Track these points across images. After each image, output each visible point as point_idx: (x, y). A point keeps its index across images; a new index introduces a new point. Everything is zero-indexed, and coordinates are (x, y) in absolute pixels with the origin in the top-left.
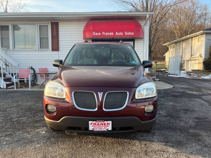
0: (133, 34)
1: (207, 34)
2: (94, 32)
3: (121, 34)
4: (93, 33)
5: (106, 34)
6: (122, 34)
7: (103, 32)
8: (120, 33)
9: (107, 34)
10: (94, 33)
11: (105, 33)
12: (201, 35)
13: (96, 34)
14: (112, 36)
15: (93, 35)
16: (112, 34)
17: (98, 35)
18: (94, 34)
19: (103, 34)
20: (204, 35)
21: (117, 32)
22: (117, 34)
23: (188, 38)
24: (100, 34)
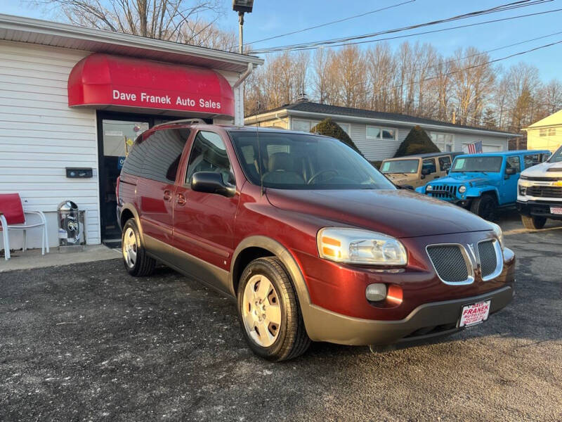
0: (219, 107)
1: (292, 116)
2: (117, 92)
3: (191, 103)
4: (114, 91)
5: (149, 99)
6: (193, 103)
7: (142, 94)
8: (188, 100)
9: (153, 99)
10: (116, 94)
11: (148, 97)
12: (282, 118)
13: (123, 96)
14: (166, 105)
15: (115, 98)
16: (168, 101)
17: (128, 99)
18: (116, 96)
19: (142, 97)
20: (287, 120)
21: (179, 98)
22: (180, 102)
23: (251, 122)
24: (133, 97)
